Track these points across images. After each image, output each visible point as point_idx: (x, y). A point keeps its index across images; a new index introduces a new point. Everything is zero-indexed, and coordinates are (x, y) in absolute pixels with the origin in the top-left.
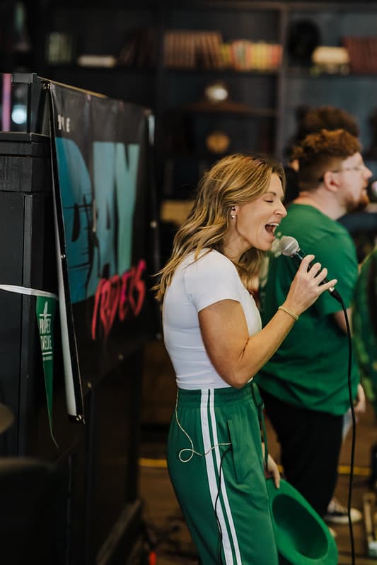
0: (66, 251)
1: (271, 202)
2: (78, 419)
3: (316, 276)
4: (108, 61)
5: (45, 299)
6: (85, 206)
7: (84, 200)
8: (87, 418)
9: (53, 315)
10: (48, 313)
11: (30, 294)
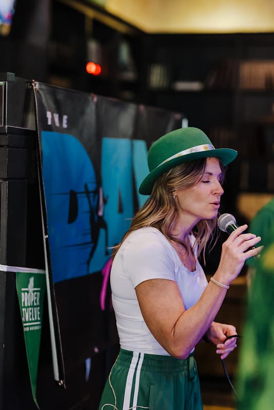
0: (48, 232)
1: (208, 182)
2: (60, 384)
3: (245, 252)
4: (195, 86)
5: (31, 275)
6: (87, 192)
7: (86, 187)
8: (66, 383)
9: (41, 289)
10: (34, 287)
11: (5, 270)
